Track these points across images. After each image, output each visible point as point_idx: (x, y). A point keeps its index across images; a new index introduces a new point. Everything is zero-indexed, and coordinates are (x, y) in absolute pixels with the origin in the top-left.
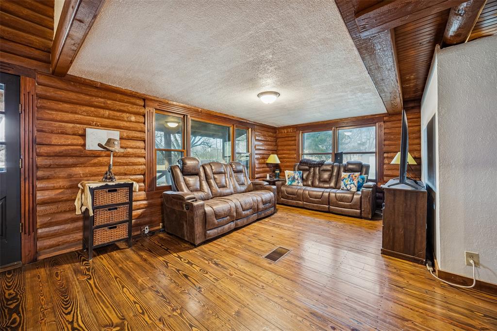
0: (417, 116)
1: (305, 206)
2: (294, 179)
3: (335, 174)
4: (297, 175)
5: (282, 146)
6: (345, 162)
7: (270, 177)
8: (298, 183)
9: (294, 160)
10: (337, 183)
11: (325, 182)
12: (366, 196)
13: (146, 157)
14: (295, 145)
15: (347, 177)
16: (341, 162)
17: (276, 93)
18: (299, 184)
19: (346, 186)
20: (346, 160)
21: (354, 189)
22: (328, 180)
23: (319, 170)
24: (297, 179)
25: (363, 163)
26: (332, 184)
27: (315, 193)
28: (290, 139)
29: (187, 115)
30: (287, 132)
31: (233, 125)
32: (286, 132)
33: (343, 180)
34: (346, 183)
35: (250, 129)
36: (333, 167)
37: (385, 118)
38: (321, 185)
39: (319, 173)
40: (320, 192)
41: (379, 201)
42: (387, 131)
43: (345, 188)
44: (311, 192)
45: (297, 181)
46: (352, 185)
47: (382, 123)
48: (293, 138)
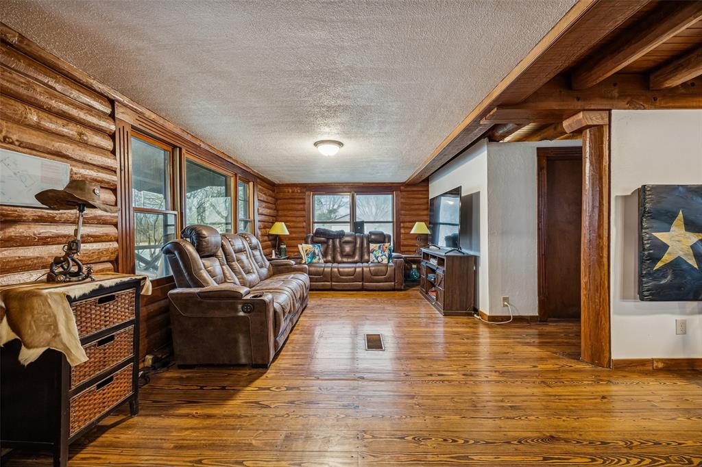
0: (425, 189)
1: (335, 288)
2: (314, 255)
3: (358, 246)
4: (317, 249)
5: (284, 210)
6: (366, 232)
7: (276, 254)
8: (319, 259)
9: (301, 230)
10: (362, 256)
11: (348, 256)
12: (399, 267)
13: (119, 226)
14: (305, 210)
15: (377, 248)
16: (362, 231)
17: (340, 144)
18: (320, 261)
19: (377, 258)
20: (367, 229)
21: (385, 261)
22: (351, 253)
23: (340, 241)
24: (318, 255)
25: (385, 233)
26: (357, 258)
27: (346, 270)
28: (296, 201)
29: (180, 149)
30: (293, 192)
31: (236, 175)
32: (290, 191)
33: (372, 253)
34: (377, 255)
35: (251, 184)
36: (355, 238)
37: (402, 188)
38: (345, 260)
39: (340, 246)
40: (352, 267)
41: (408, 272)
42: (403, 200)
43: (376, 261)
44: (341, 270)
45: (318, 257)
46: (384, 257)
47: (399, 192)
48: (301, 201)
